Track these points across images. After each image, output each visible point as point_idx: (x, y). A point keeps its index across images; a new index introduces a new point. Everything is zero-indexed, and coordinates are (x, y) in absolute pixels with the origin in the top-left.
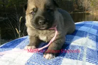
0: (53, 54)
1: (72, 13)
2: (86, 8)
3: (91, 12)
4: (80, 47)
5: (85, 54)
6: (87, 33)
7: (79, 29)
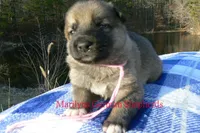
0: (121, 125)
1: (152, 32)
2: (182, 22)
3: (191, 30)
4: (173, 109)
5: (184, 124)
6: (185, 78)
7: (171, 72)
